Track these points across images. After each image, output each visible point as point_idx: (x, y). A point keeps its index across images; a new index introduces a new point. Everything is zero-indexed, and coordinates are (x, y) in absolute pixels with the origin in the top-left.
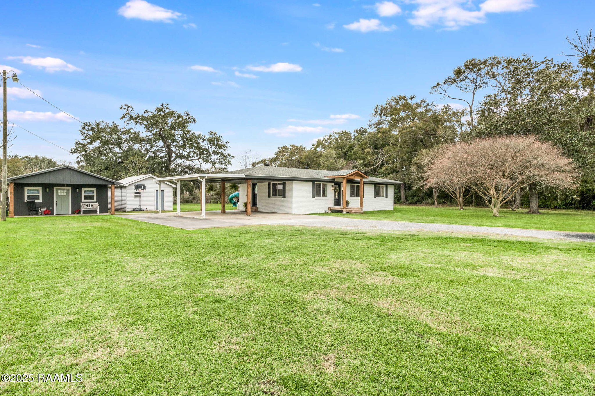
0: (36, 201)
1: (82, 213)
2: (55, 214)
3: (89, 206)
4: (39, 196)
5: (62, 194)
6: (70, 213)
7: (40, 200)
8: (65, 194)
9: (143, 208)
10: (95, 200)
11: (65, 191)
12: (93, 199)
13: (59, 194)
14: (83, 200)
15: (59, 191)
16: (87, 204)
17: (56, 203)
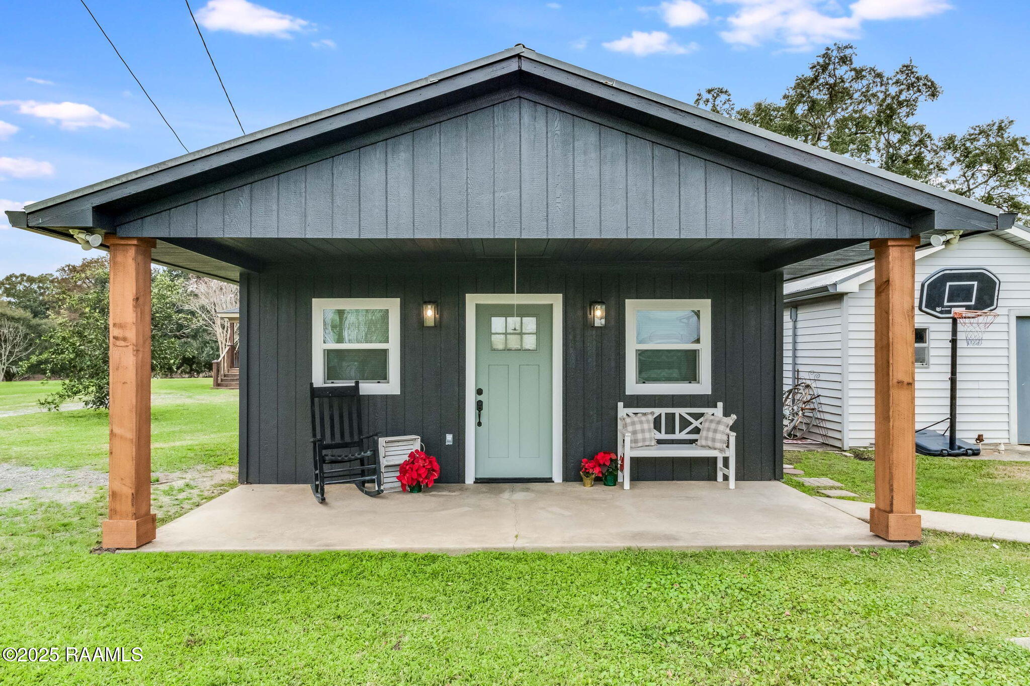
0: (368, 388)
1: (625, 477)
2: (470, 479)
3: (671, 429)
4: (385, 352)
5: (514, 342)
6: (558, 477)
7: (392, 386)
8: (530, 342)
9: (966, 436)
10: (704, 386)
11: (530, 324)
12: (692, 376)
13: (498, 341)
14: (633, 386)
15: (498, 323)
16: (657, 411)
17: (479, 406)
